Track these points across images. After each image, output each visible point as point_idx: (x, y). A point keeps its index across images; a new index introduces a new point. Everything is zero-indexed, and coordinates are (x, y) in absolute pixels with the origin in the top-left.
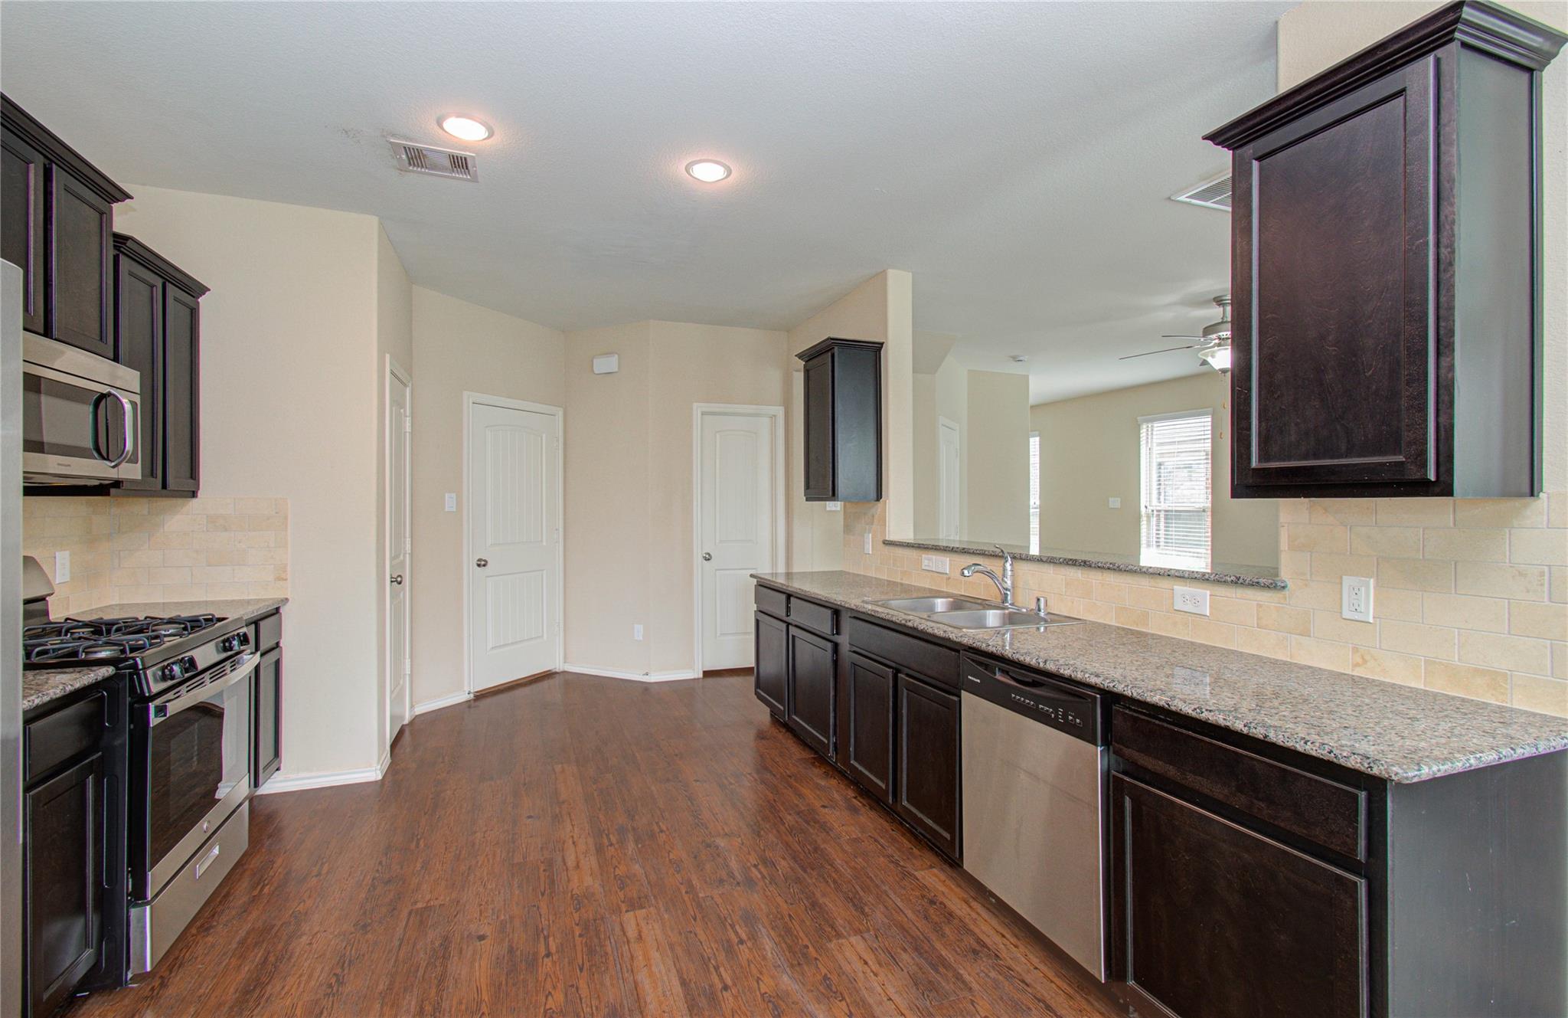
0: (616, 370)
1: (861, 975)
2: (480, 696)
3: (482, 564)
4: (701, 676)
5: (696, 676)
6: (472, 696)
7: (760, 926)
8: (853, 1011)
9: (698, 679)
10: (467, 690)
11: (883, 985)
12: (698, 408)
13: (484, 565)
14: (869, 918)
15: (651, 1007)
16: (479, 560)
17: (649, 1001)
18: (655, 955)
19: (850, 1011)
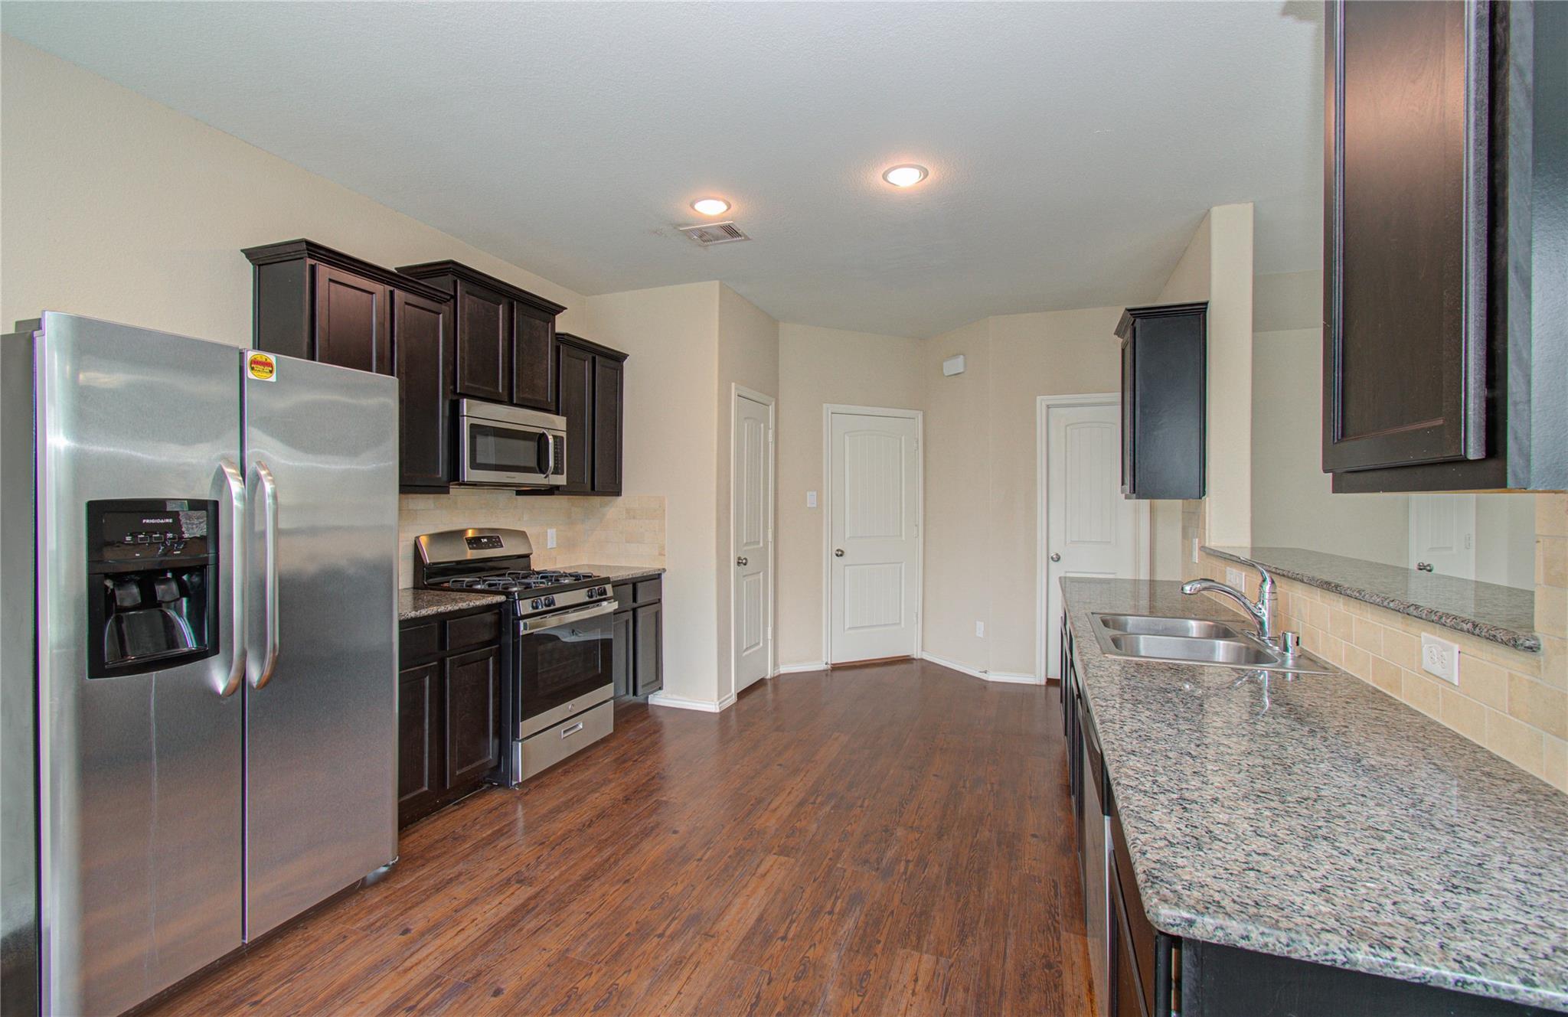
0: (962, 370)
1: (900, 987)
2: (836, 668)
3: (840, 554)
4: (1043, 682)
5: (1038, 683)
6: (829, 667)
7: (858, 909)
8: (860, 1009)
9: (1040, 686)
10: (825, 661)
11: (911, 1005)
12: (1041, 401)
13: (841, 555)
14: (963, 948)
15: (723, 923)
16: (838, 550)
17: (725, 919)
18: (762, 891)
19: (858, 1007)
